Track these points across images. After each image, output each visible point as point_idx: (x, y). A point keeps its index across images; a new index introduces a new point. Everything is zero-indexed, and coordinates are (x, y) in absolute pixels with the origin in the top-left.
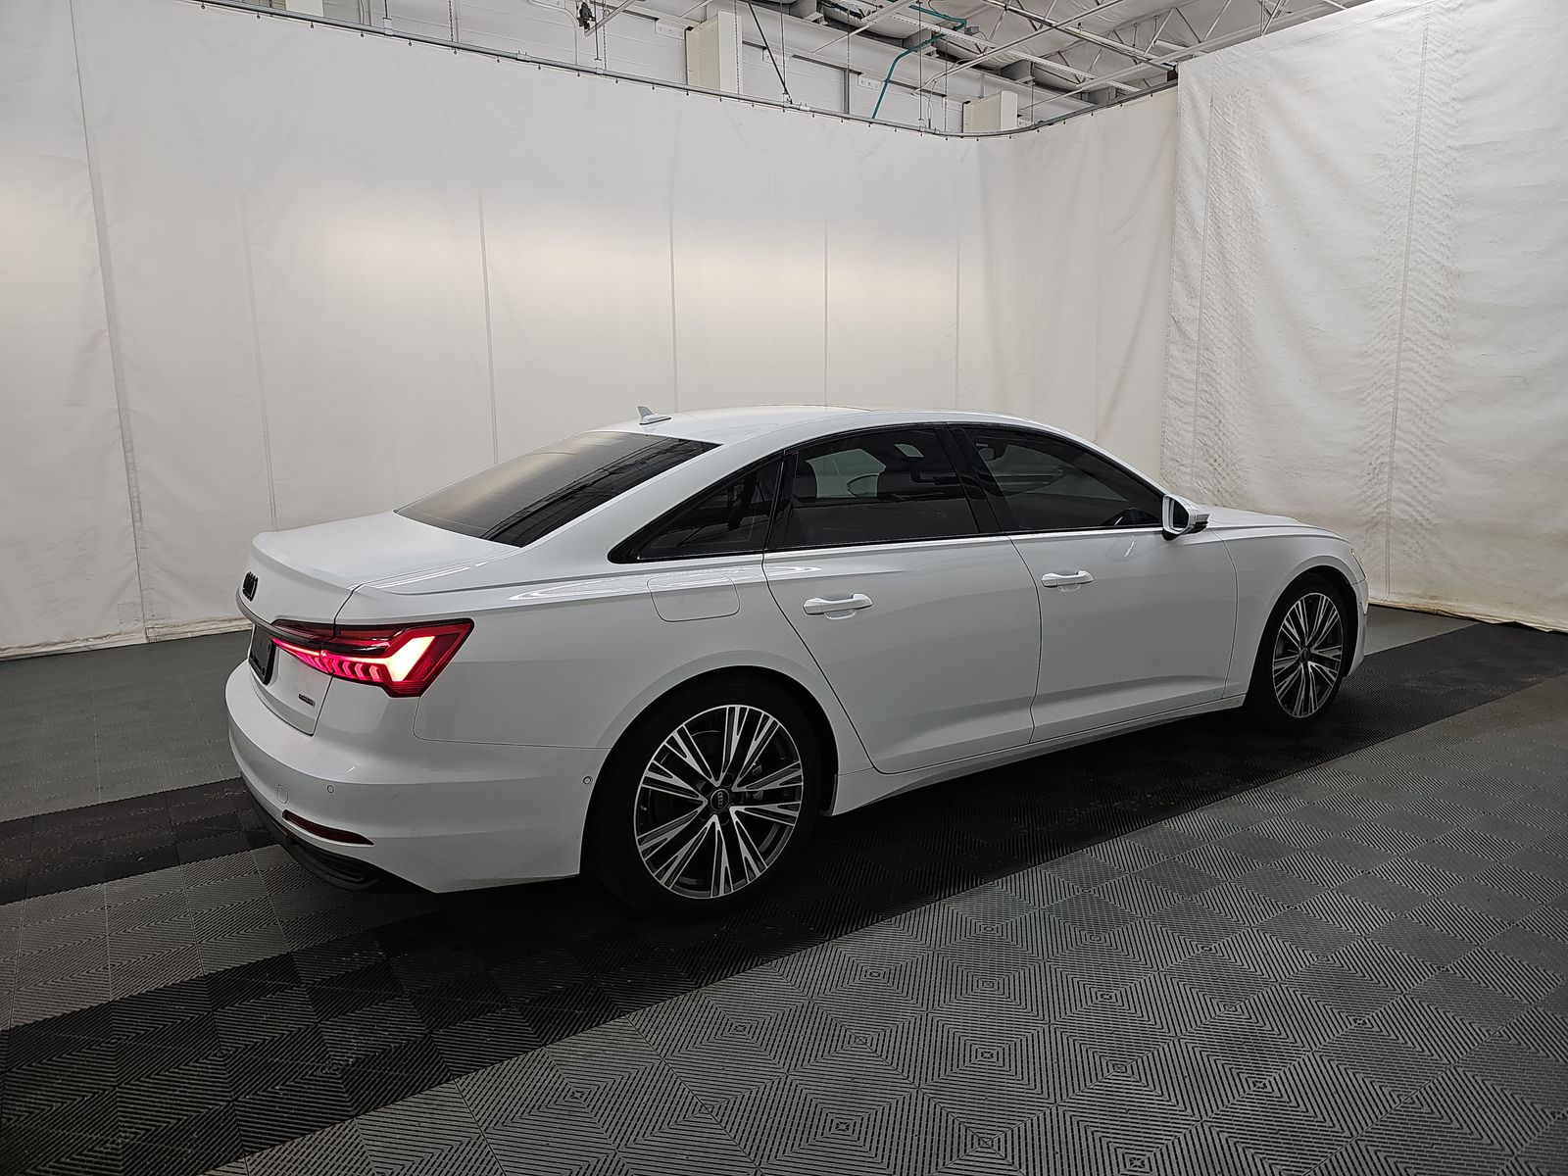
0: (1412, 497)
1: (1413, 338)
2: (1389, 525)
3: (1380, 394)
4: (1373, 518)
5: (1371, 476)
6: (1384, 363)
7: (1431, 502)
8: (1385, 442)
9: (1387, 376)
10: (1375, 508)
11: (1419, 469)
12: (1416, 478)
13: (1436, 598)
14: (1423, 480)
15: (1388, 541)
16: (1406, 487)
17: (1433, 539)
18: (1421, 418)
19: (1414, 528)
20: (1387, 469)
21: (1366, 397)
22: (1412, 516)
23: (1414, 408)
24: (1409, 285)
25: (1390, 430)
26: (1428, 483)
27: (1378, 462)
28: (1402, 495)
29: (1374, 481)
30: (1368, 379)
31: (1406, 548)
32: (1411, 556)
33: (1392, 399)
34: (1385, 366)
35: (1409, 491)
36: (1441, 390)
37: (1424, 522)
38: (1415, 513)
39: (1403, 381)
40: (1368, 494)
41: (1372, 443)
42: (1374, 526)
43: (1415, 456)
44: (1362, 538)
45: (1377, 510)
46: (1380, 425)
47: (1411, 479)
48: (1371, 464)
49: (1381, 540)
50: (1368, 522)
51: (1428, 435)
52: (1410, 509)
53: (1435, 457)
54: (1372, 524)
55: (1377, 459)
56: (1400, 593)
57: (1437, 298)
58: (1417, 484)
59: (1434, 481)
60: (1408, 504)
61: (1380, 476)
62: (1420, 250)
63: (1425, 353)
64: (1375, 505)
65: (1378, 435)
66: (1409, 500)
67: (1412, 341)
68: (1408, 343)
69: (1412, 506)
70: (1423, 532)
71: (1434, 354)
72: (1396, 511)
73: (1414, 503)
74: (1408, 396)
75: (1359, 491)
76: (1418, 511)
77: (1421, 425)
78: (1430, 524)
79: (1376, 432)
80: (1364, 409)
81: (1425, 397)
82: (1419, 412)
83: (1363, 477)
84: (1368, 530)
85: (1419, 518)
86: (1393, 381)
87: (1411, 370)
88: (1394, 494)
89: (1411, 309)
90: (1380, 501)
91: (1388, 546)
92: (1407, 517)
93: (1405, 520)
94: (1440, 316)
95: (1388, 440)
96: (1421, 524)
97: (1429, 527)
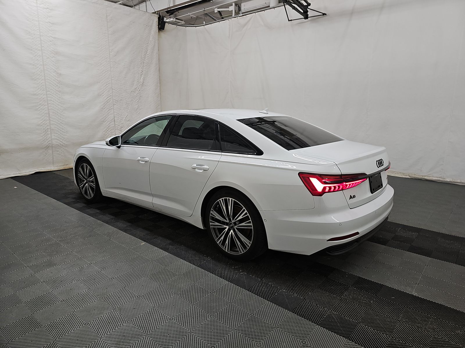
0: (59, 137)
1: (50, 91)
2: (52, 147)
3: (43, 107)
4: (47, 145)
5: (45, 133)
6: (43, 98)
7: (64, 138)
8: (47, 122)
9: (44, 102)
10: (48, 142)
11: (59, 129)
12: (59, 132)
13: (67, 165)
14: (61, 132)
15: (53, 152)
16: (56, 135)
17: (66, 148)
18: (57, 115)
19: (60, 146)
20: (49, 130)
21: (38, 108)
22: (59, 143)
23: (55, 112)
24: (46, 75)
25: (48, 118)
26: (63, 133)
27: (46, 128)
28: (56, 137)
29: (46, 134)
30: (38, 103)
31: (59, 152)
32: (60, 155)
33: (47, 109)
34: (43, 99)
35: (57, 136)
36: (62, 107)
37: (63, 144)
38: (60, 142)
39: (50, 104)
40: (45, 138)
41: (43, 122)
42: (48, 148)
43: (57, 126)
44: (44, 152)
45: (48, 143)
46: (45, 117)
47: (58, 132)
48: (44, 129)
49: (50, 152)
50: (46, 147)
51: (60, 120)
52: (58, 141)
53: (64, 126)
54: (47, 147)
55: (46, 127)
56: (57, 166)
57: (55, 80)
58: (59, 134)
59: (64, 133)
60: (58, 140)
61: (48, 132)
62: (47, 65)
63: (55, 96)
64: (47, 142)
65: (45, 120)
66: (58, 138)
67: (50, 92)
68: (49, 92)
69: (59, 140)
70: (63, 147)
71: (57, 96)
72: (54, 142)
73: (59, 139)
74: (52, 108)
75: (42, 138)
76: (61, 141)
77: (58, 117)
78: (65, 144)
79: (44, 119)
80: (39, 112)
81: (58, 109)
82: (56, 113)
83: (42, 133)
84: (46, 149)
85: (61, 143)
86: (46, 104)
87: (52, 100)
88: (53, 137)
89: (48, 82)
90: (49, 140)
91: (53, 153)
92: (58, 143)
93: (57, 145)
94: (57, 85)
95: (48, 121)
96: (62, 145)
97: (65, 145)
